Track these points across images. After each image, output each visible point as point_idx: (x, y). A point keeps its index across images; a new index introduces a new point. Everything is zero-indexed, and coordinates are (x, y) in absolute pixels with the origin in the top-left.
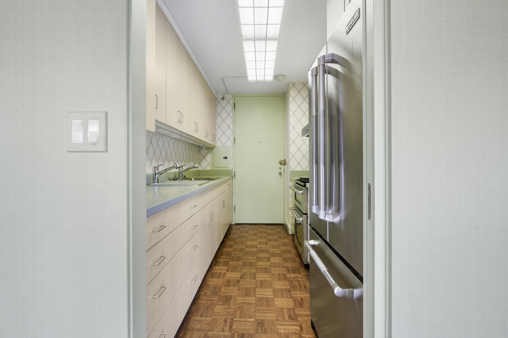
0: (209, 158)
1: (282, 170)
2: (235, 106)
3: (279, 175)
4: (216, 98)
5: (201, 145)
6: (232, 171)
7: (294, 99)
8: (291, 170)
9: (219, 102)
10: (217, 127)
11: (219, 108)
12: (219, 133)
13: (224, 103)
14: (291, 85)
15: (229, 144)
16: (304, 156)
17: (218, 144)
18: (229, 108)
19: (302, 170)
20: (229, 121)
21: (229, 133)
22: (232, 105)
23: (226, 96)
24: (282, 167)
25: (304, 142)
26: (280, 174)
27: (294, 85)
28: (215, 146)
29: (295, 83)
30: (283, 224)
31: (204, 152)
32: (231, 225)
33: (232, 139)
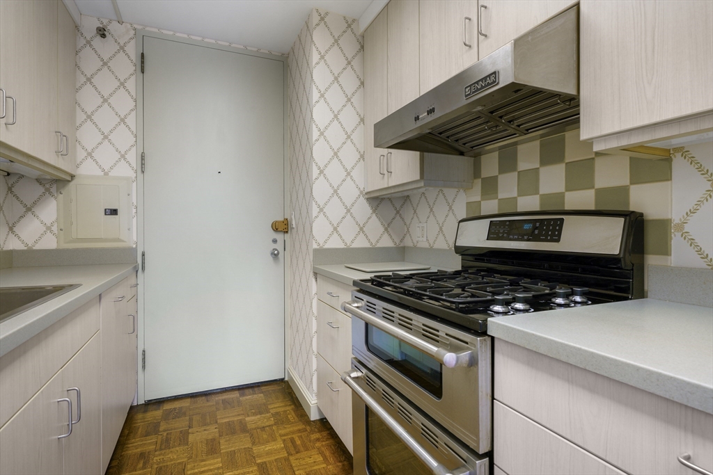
0: (49, 211)
1: (279, 246)
2: (143, 62)
3: (271, 258)
4: (77, 27)
5: (16, 168)
6: (135, 250)
7: (322, 57)
8: (315, 246)
9: (88, 42)
10: (80, 117)
11: (89, 62)
12: (88, 136)
13: (106, 48)
14: (316, 19)
15: (126, 170)
16: (348, 211)
17: (87, 170)
18: (125, 66)
19: (342, 246)
20: (124, 102)
21: (124, 138)
22: (133, 57)
23: (114, 28)
24: (279, 237)
25: (349, 174)
26: (275, 255)
27: (322, 19)
28: (73, 177)
29: (327, 14)
30: (282, 380)
31: (29, 192)
32: (132, 408)
33: (133, 157)
